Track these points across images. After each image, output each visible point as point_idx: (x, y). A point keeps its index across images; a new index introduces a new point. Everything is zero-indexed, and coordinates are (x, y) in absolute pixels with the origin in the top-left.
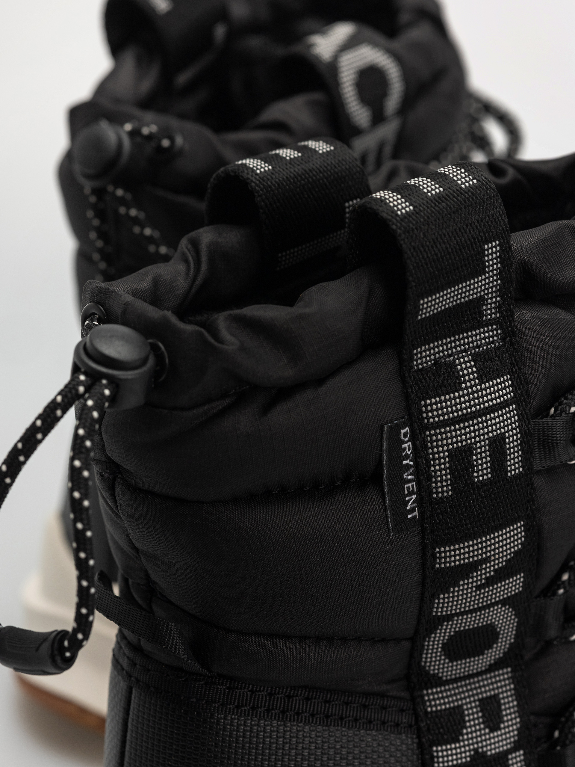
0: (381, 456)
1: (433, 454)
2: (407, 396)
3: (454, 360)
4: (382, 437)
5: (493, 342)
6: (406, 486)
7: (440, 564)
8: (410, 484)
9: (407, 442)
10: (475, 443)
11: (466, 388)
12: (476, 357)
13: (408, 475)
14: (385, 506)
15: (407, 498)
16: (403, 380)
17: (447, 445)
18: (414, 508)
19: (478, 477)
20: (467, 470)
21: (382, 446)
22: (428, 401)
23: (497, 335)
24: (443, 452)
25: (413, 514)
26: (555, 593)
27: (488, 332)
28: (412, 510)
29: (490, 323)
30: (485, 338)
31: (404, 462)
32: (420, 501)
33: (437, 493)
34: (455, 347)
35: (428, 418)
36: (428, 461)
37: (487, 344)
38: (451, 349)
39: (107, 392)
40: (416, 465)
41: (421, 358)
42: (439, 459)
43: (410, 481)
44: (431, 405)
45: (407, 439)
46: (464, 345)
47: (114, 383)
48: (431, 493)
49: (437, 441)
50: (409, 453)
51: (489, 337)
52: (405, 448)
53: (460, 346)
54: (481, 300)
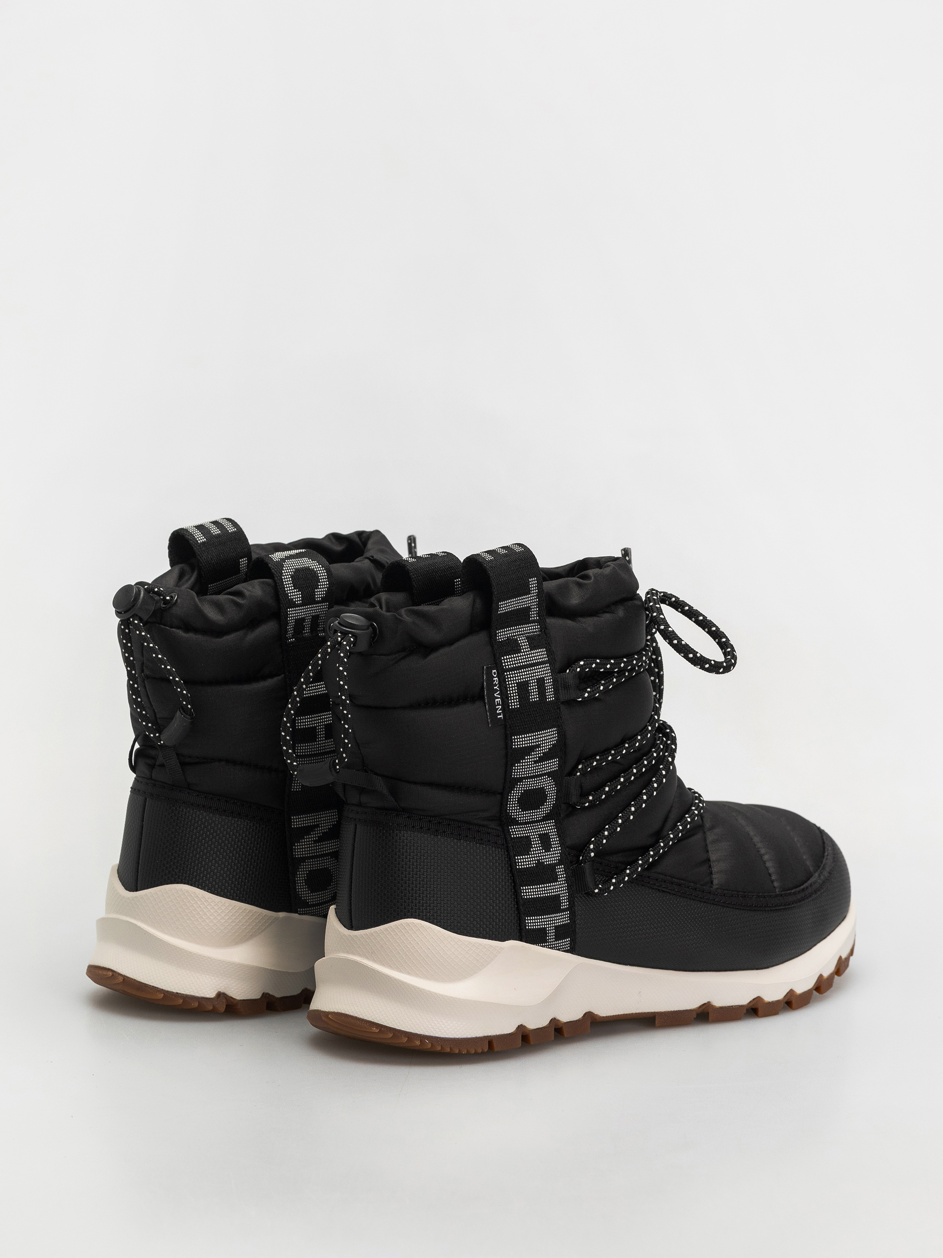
0: (483, 682)
1: (509, 684)
2: (494, 655)
3: (517, 638)
4: (483, 673)
5: (536, 632)
6: (496, 700)
7: (515, 745)
8: (498, 700)
9: (495, 677)
10: (530, 680)
11: (524, 652)
12: (527, 638)
13: (497, 695)
14: (486, 710)
15: (497, 707)
16: (492, 646)
17: (516, 680)
18: (501, 713)
19: (532, 699)
20: (526, 694)
21: (483, 677)
22: (505, 657)
23: (538, 628)
24: (514, 683)
25: (500, 716)
26: (575, 775)
27: (533, 626)
28: (500, 714)
29: (534, 622)
30: (531, 629)
31: (495, 688)
32: (503, 709)
33: (512, 706)
34: (517, 632)
35: (505, 666)
36: (506, 688)
37: (532, 632)
38: (515, 632)
39: (352, 639)
40: (501, 690)
41: (500, 636)
42: (512, 687)
43: (498, 698)
44: (507, 659)
45: (495, 676)
46: (521, 631)
47: (354, 635)
48: (509, 706)
49: (510, 677)
50: (497, 683)
51: (534, 629)
52: (495, 680)
53: (519, 631)
54: (528, 609)
